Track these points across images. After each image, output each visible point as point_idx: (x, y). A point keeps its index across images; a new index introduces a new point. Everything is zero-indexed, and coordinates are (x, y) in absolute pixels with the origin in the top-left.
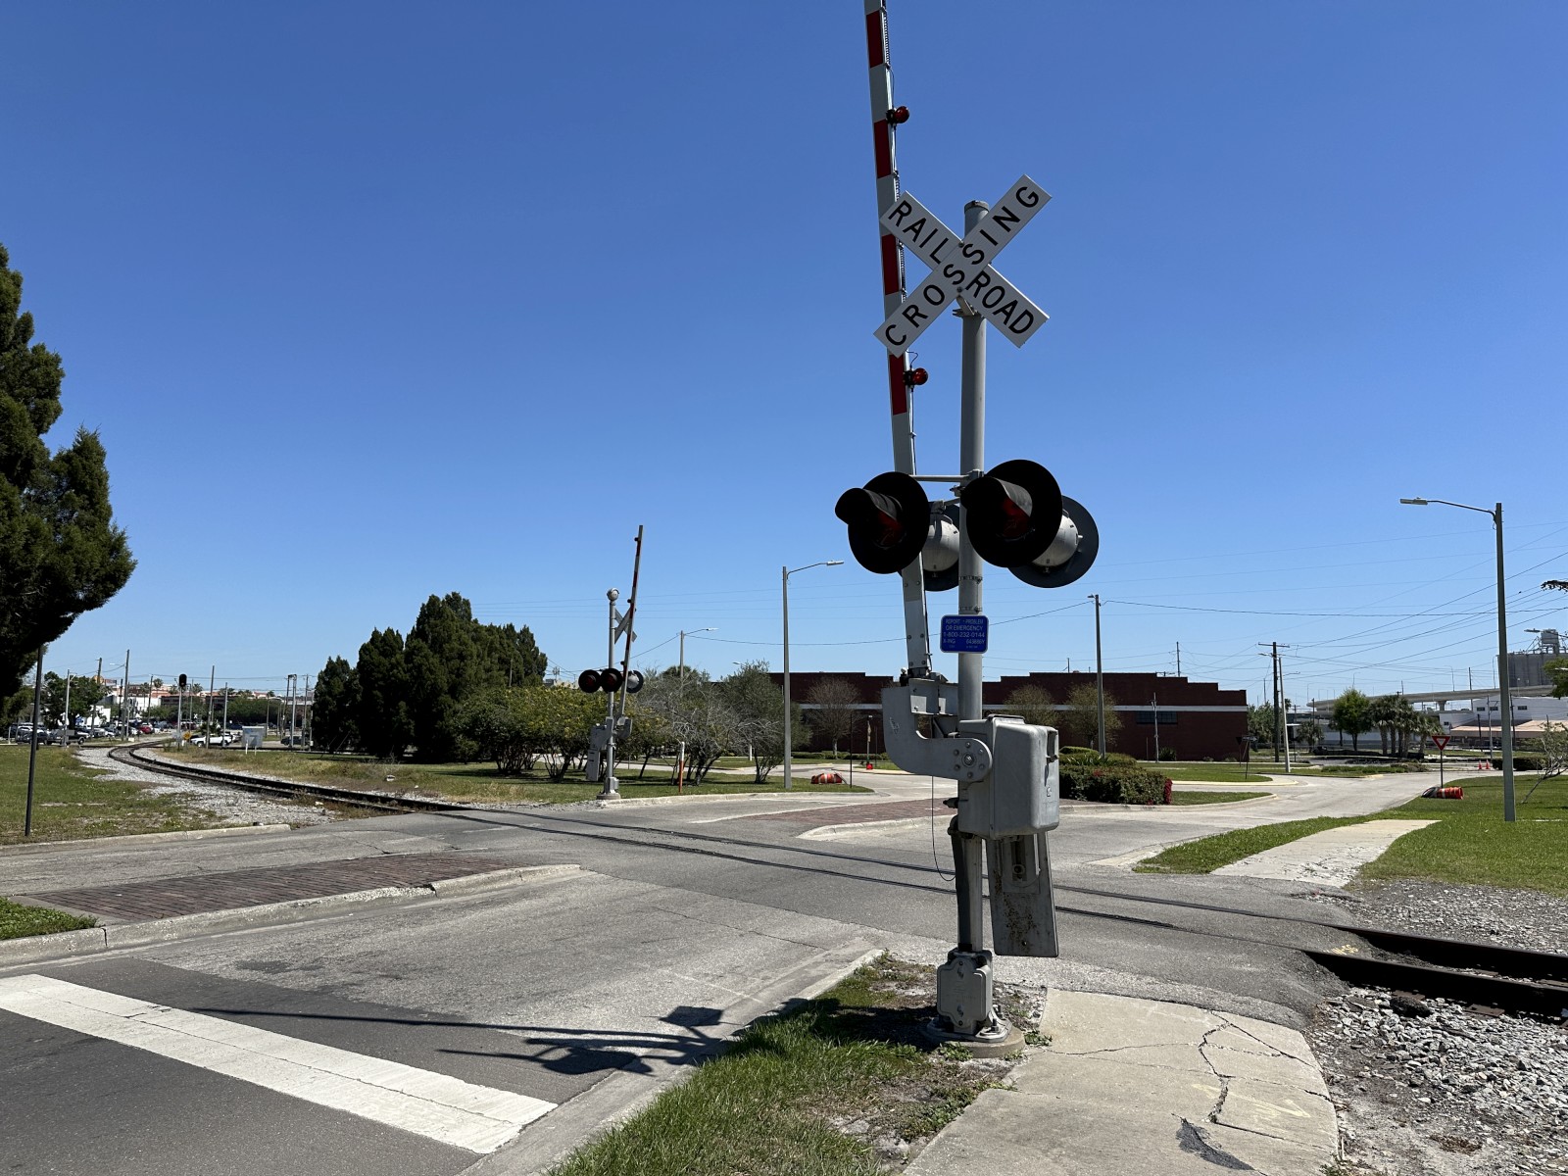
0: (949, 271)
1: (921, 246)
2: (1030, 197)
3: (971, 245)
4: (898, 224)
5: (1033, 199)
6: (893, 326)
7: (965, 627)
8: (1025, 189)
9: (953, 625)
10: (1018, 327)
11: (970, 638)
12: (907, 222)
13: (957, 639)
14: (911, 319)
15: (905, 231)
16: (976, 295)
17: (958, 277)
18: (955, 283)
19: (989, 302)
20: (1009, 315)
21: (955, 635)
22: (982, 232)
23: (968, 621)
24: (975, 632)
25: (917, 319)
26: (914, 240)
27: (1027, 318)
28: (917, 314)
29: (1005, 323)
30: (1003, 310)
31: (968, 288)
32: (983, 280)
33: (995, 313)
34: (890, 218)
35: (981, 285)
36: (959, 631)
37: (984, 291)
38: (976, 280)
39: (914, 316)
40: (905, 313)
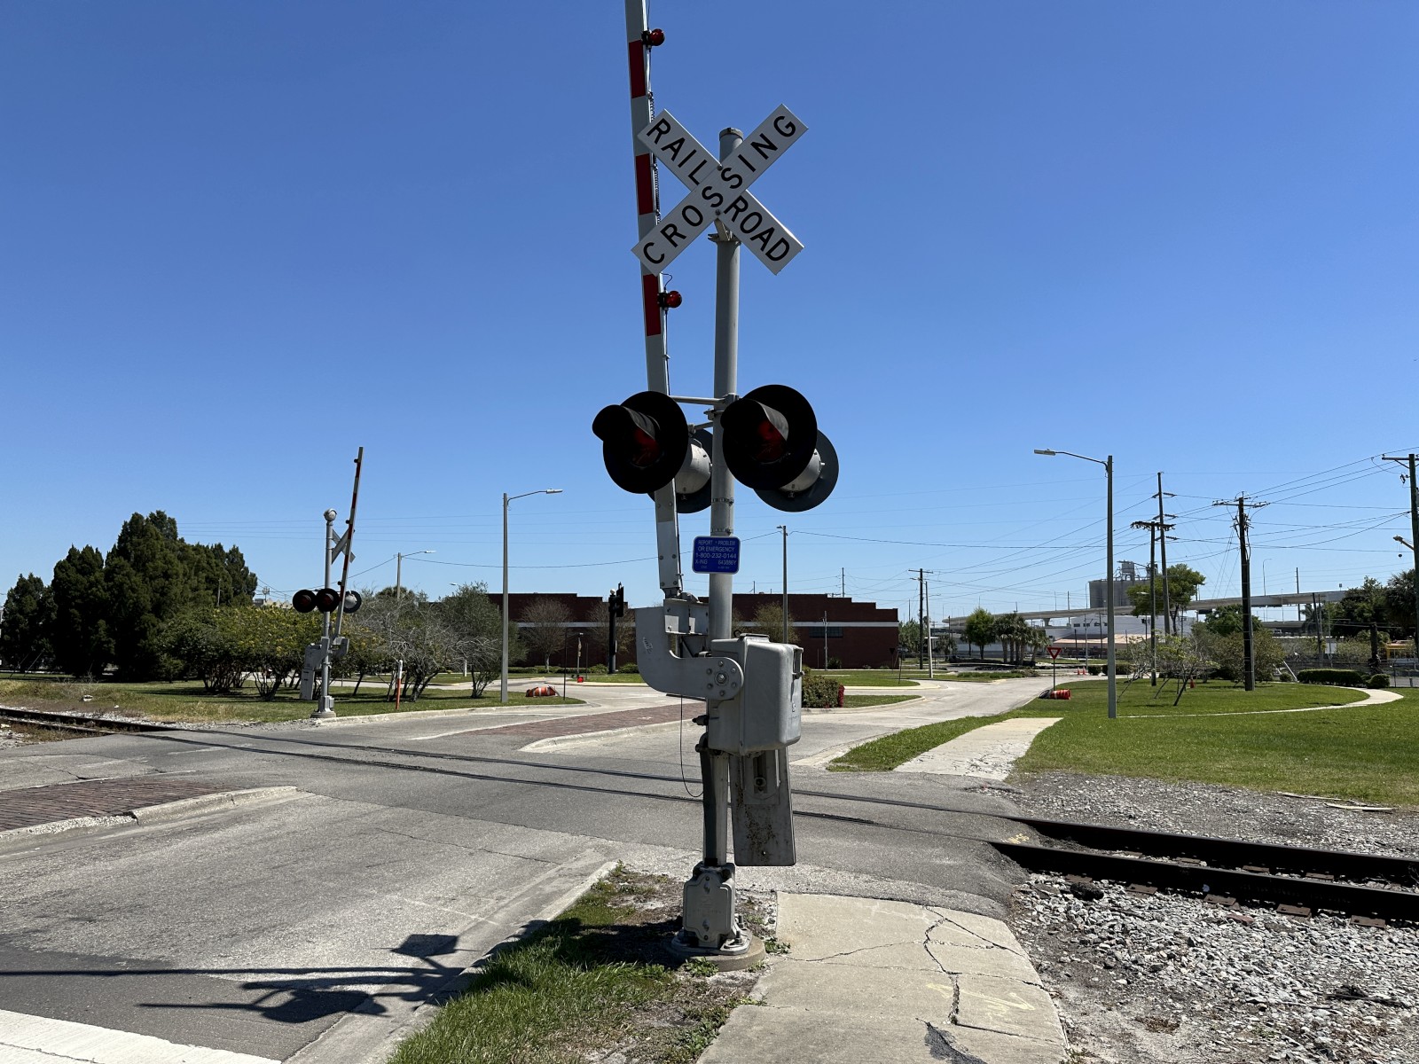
0: (708, 193)
1: (680, 166)
2: (787, 127)
3: (729, 169)
4: (656, 142)
5: (790, 129)
6: (652, 244)
7: (717, 549)
8: (782, 118)
9: (705, 545)
10: (774, 254)
11: (722, 559)
12: (666, 140)
13: (710, 560)
14: (669, 238)
15: (663, 149)
16: (733, 219)
17: (716, 200)
18: (713, 206)
19: (747, 226)
20: (766, 242)
21: (708, 555)
22: (740, 157)
23: (722, 543)
24: (727, 553)
25: (675, 238)
26: (673, 159)
27: (783, 246)
28: (675, 233)
29: (763, 249)
30: (760, 236)
31: (726, 212)
32: (741, 205)
33: (753, 239)
34: (649, 134)
35: (739, 210)
36: (711, 553)
37: (741, 216)
38: (734, 205)
39: (672, 235)
40: (663, 232)
